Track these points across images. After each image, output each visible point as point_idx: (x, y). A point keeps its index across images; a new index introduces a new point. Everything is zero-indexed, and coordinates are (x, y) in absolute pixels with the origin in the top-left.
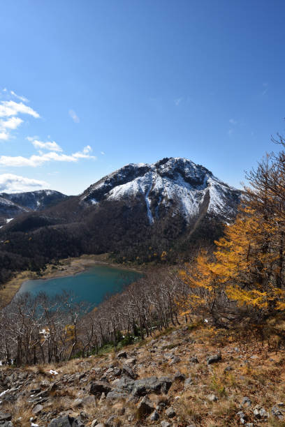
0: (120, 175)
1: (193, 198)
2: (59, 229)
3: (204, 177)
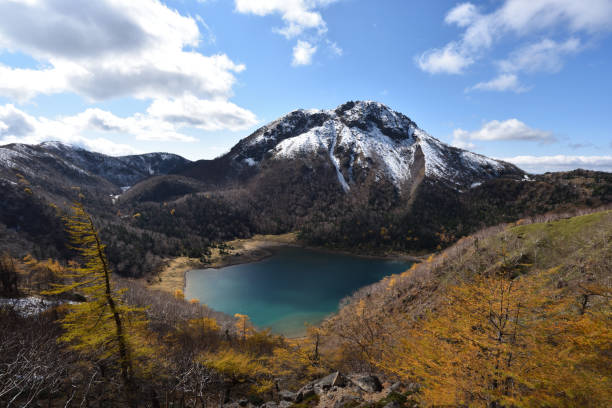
0: (286, 125)
1: (398, 156)
2: (213, 197)
3: (407, 128)
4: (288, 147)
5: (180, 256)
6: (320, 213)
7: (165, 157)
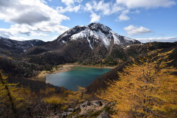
0: (74, 30)
1: (107, 39)
2: (52, 52)
3: (109, 31)
4: (74, 37)
5: (43, 70)
6: (85, 56)
7: (37, 41)
